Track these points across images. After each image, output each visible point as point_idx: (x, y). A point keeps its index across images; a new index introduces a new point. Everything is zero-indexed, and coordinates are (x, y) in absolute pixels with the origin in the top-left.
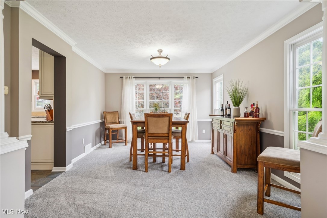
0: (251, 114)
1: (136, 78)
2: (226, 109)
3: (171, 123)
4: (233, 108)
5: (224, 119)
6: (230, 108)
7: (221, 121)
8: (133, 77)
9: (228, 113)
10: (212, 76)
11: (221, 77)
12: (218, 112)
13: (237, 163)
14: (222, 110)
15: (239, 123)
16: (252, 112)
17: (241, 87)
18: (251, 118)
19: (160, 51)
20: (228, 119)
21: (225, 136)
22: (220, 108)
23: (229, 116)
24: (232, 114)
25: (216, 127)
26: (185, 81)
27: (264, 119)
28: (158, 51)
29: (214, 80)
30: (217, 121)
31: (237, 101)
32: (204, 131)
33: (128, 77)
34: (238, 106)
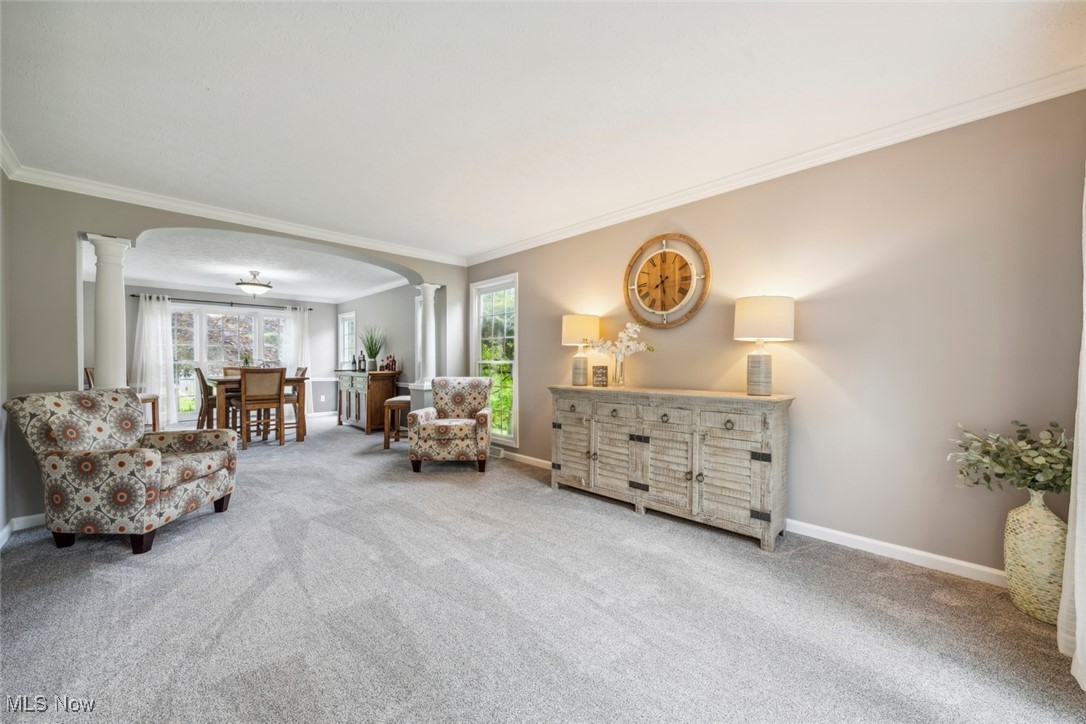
0: (387, 367)
1: (173, 300)
2: (360, 362)
3: (283, 381)
4: (368, 360)
5: (357, 374)
6: (364, 360)
7: (352, 378)
8: (167, 297)
9: (362, 367)
10: (337, 309)
11: (352, 315)
12: (348, 366)
13: (372, 423)
14: (354, 362)
15: (374, 378)
16: (388, 364)
17: (378, 335)
18: (386, 372)
19: (255, 275)
20: (362, 374)
21: (358, 396)
22: (352, 360)
23: (364, 370)
24: (367, 369)
25: (345, 387)
26: (288, 313)
27: (400, 373)
28: (252, 272)
29: (340, 316)
30: (347, 378)
31: (373, 352)
32: (323, 398)
33: (154, 297)
34: (374, 357)
